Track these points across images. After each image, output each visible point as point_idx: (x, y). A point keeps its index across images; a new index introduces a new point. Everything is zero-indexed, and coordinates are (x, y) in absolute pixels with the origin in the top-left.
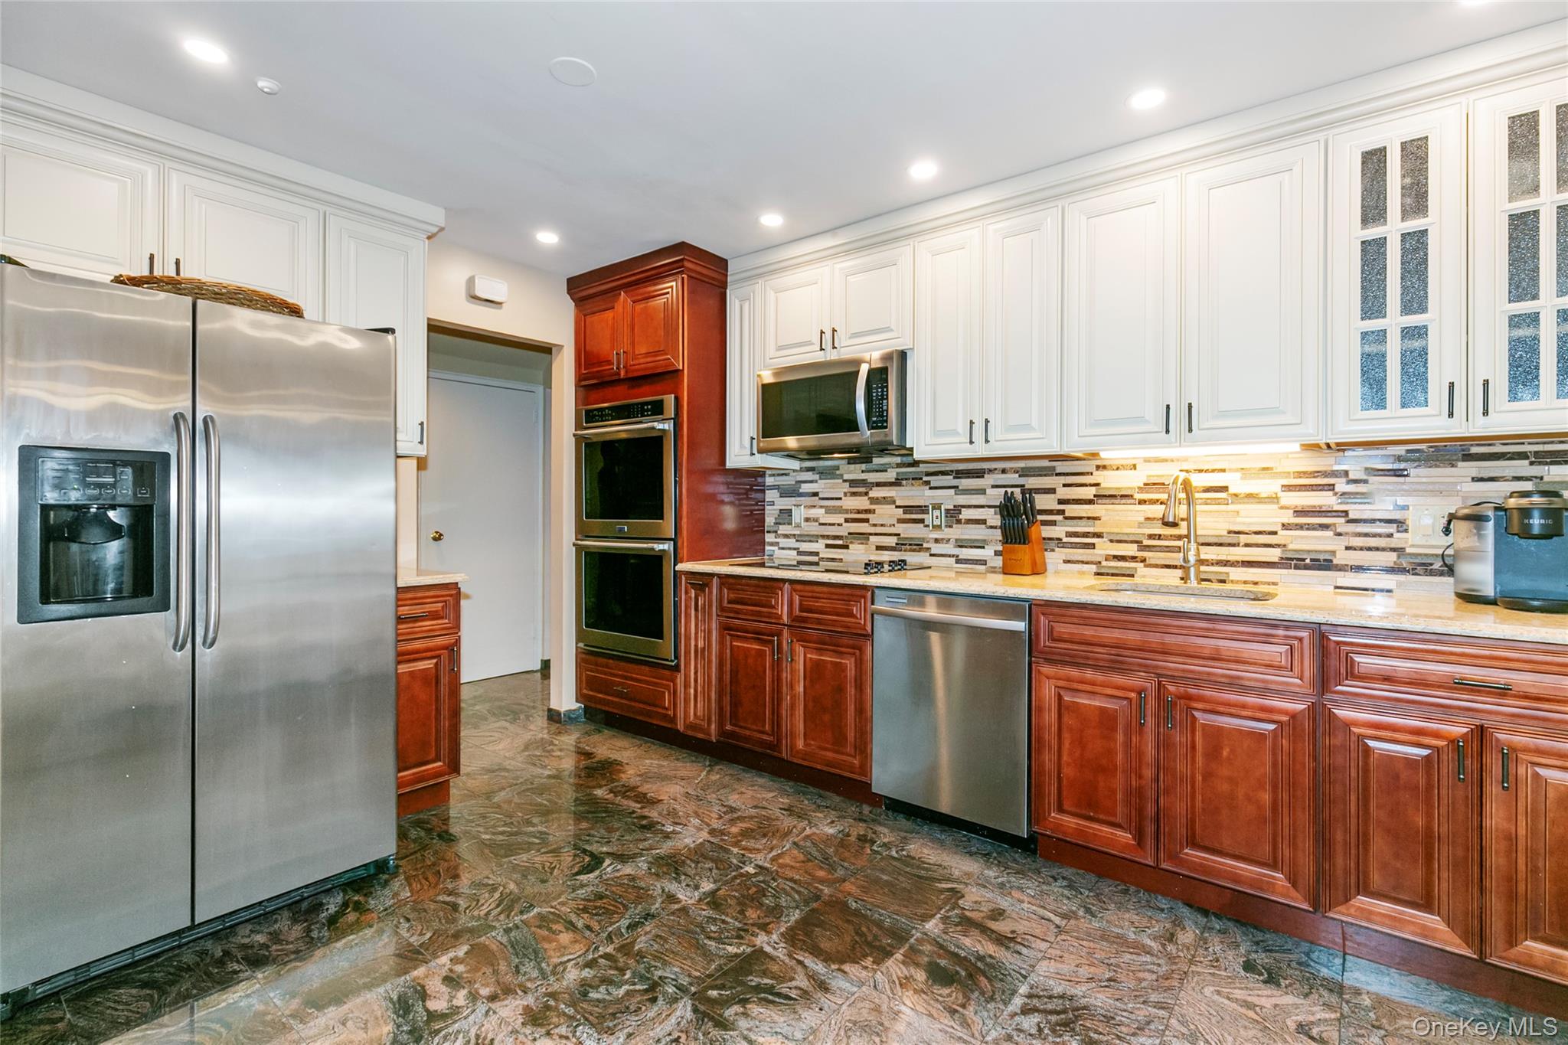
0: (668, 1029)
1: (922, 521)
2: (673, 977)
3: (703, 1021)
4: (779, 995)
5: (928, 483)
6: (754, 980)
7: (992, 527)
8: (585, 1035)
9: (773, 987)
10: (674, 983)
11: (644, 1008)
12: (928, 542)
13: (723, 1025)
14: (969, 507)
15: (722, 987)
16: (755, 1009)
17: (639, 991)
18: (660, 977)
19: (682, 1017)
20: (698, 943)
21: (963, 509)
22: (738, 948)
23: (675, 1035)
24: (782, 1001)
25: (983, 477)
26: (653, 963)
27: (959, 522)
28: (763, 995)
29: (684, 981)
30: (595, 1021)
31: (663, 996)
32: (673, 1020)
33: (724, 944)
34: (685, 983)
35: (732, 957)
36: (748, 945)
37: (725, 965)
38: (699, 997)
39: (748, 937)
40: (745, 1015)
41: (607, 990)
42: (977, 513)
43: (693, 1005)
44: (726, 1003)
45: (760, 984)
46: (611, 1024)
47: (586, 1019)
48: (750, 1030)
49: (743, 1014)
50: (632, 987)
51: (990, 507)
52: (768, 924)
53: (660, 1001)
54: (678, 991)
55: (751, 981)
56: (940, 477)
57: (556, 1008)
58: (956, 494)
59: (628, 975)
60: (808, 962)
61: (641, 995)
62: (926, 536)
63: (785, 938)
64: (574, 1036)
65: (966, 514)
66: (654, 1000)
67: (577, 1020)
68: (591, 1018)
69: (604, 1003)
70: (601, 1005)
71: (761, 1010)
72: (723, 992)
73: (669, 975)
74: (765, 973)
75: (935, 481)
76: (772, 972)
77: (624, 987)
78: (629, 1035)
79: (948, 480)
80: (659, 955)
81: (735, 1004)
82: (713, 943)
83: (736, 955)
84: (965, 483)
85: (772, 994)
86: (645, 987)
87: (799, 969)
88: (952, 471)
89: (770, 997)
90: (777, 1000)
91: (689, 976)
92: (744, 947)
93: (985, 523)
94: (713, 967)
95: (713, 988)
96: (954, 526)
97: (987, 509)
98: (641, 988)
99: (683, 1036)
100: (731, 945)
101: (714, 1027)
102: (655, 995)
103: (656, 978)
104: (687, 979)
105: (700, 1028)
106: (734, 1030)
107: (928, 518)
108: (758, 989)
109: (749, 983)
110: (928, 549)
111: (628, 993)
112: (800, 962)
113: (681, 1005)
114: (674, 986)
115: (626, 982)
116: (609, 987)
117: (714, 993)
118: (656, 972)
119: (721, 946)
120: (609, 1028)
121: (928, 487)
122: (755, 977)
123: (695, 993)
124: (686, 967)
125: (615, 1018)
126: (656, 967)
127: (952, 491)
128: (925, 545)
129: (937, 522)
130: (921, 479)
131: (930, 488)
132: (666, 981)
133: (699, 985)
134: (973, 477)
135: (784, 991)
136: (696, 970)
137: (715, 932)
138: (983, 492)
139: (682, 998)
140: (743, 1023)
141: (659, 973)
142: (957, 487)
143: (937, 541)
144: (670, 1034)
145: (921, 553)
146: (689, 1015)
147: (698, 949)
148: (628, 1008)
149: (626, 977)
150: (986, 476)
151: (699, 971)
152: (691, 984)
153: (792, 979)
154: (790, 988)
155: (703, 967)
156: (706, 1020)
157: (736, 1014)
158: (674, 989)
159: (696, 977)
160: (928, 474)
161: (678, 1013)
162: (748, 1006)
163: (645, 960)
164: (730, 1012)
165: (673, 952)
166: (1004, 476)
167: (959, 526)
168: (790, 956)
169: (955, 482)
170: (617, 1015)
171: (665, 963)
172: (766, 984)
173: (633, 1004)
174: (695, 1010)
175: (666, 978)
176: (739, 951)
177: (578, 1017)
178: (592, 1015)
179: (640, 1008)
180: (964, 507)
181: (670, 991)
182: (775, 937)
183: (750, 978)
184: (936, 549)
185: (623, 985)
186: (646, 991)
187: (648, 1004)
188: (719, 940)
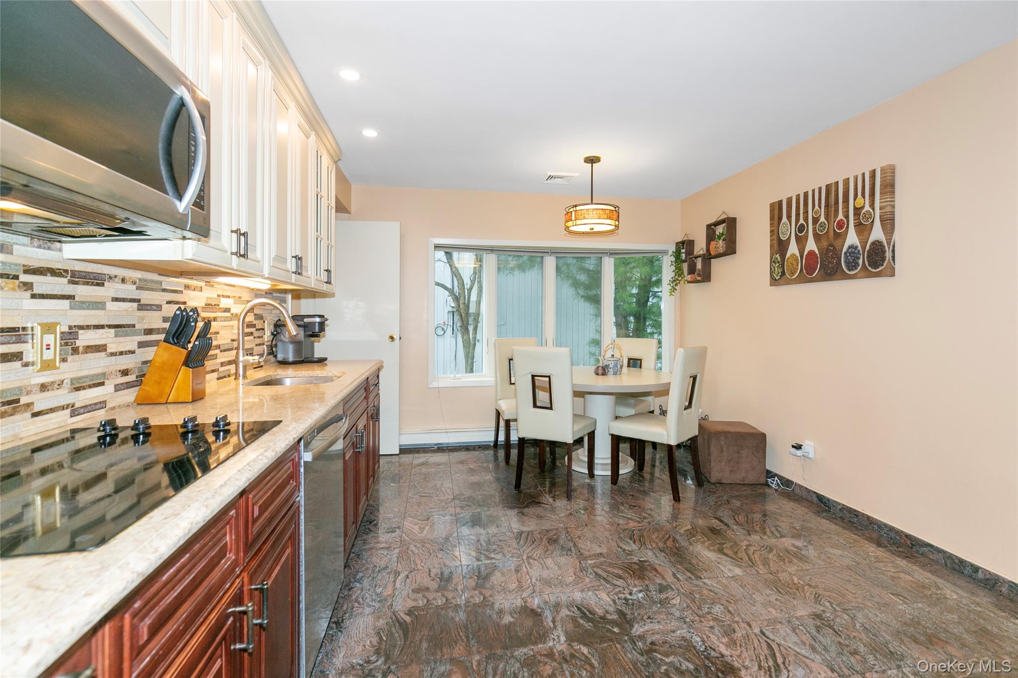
0: (651, 625)
1: (18, 356)
2: (634, 652)
3: (631, 620)
4: (582, 612)
5: (28, 286)
6: (588, 626)
7: (112, 354)
8: (699, 644)
9: (581, 617)
10: (635, 647)
11: (661, 642)
12: (28, 393)
13: (621, 614)
14: (88, 327)
15: (609, 630)
16: (600, 612)
17: (659, 654)
18: (642, 655)
19: (641, 626)
20: (603, 667)
21: (80, 332)
22: (580, 649)
23: (649, 621)
24: (583, 609)
25: (103, 285)
26: (643, 669)
27: (75, 351)
28: (590, 616)
29: (628, 646)
30: (692, 649)
31: (646, 643)
32: (646, 628)
33: (586, 657)
34: (629, 644)
35: (588, 645)
36: (572, 647)
37: (597, 643)
38: (625, 632)
39: (567, 653)
40: (607, 612)
41: (681, 665)
42: (97, 336)
43: (631, 630)
44: (614, 623)
45: (587, 622)
46: (683, 642)
47: (698, 653)
48: (610, 605)
49: (608, 613)
50: (664, 658)
51: (110, 326)
52: (545, 655)
53: (649, 640)
54: (636, 641)
55: (590, 626)
56: (49, 279)
57: (718, 669)
58: (71, 308)
59: (664, 668)
60: (550, 619)
61: (659, 650)
62: (25, 382)
63: (545, 639)
64: (706, 647)
65: (85, 338)
66: (652, 643)
67: (704, 655)
68: (695, 652)
69: (685, 658)
70: (687, 657)
71: (598, 610)
72: (610, 628)
73: (636, 654)
74: (579, 626)
75: (42, 283)
76: (574, 624)
77: (669, 661)
78: (673, 632)
79: (60, 285)
80: (635, 672)
81: (608, 619)
82: (593, 661)
83: (585, 645)
84: (83, 291)
85: (585, 614)
86: (655, 654)
87: (558, 618)
88: (66, 271)
89: (587, 613)
90: (585, 610)
91: (623, 647)
92: (576, 647)
93: (106, 350)
94: (605, 645)
95: (615, 633)
96: (70, 358)
97: (106, 330)
98: (657, 655)
99: (645, 618)
100: (583, 653)
101: (626, 614)
102: (651, 646)
103: (645, 657)
104: (626, 646)
105: (635, 617)
106: (618, 609)
107: (30, 351)
108: (589, 620)
109: (592, 625)
110: (29, 405)
111: (667, 656)
112: (554, 621)
113: (638, 633)
114: (636, 645)
115: (666, 663)
116: (679, 666)
117: (616, 630)
118: (644, 660)
119: (590, 656)
120: (684, 641)
121: (28, 294)
122: (585, 627)
123: (626, 635)
124: (622, 654)
125: (680, 644)
126: (642, 664)
127: (67, 303)
128: (24, 400)
129: (48, 355)
130: (16, 277)
131: (33, 296)
132: (639, 651)
133: (621, 639)
134: (93, 284)
135: (578, 612)
136: (617, 649)
137: (585, 669)
138: (99, 305)
139: (635, 636)
140: (612, 609)
141: (642, 659)
142: (70, 297)
143: (44, 387)
144: (651, 622)
145: (17, 417)
146: (636, 626)
147: (606, 662)
148: (670, 647)
149: (665, 667)
150: (106, 283)
151: (615, 647)
152: (626, 641)
153: (567, 616)
154: (573, 612)
155: (611, 648)
156: (629, 619)
157: (611, 614)
158: (637, 644)
159: (620, 644)
160: (29, 271)
161: (642, 630)
162: (603, 615)
163: (647, 674)
164: (615, 617)
165: (625, 669)
166: (123, 286)
167: (76, 357)
168: (555, 627)
169: (70, 289)
170: (677, 646)
171: (635, 664)
172: (584, 620)
173: (666, 648)
174: (632, 626)
175: (639, 653)
176: (581, 646)
177: (703, 657)
178: (694, 654)
179: (662, 643)
180: (81, 327)
181: (640, 644)
182: (551, 644)
183: (589, 628)
184: (41, 401)
185: (669, 663)
186: (655, 651)
187: (657, 643)
188: (587, 661)
